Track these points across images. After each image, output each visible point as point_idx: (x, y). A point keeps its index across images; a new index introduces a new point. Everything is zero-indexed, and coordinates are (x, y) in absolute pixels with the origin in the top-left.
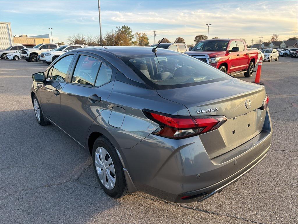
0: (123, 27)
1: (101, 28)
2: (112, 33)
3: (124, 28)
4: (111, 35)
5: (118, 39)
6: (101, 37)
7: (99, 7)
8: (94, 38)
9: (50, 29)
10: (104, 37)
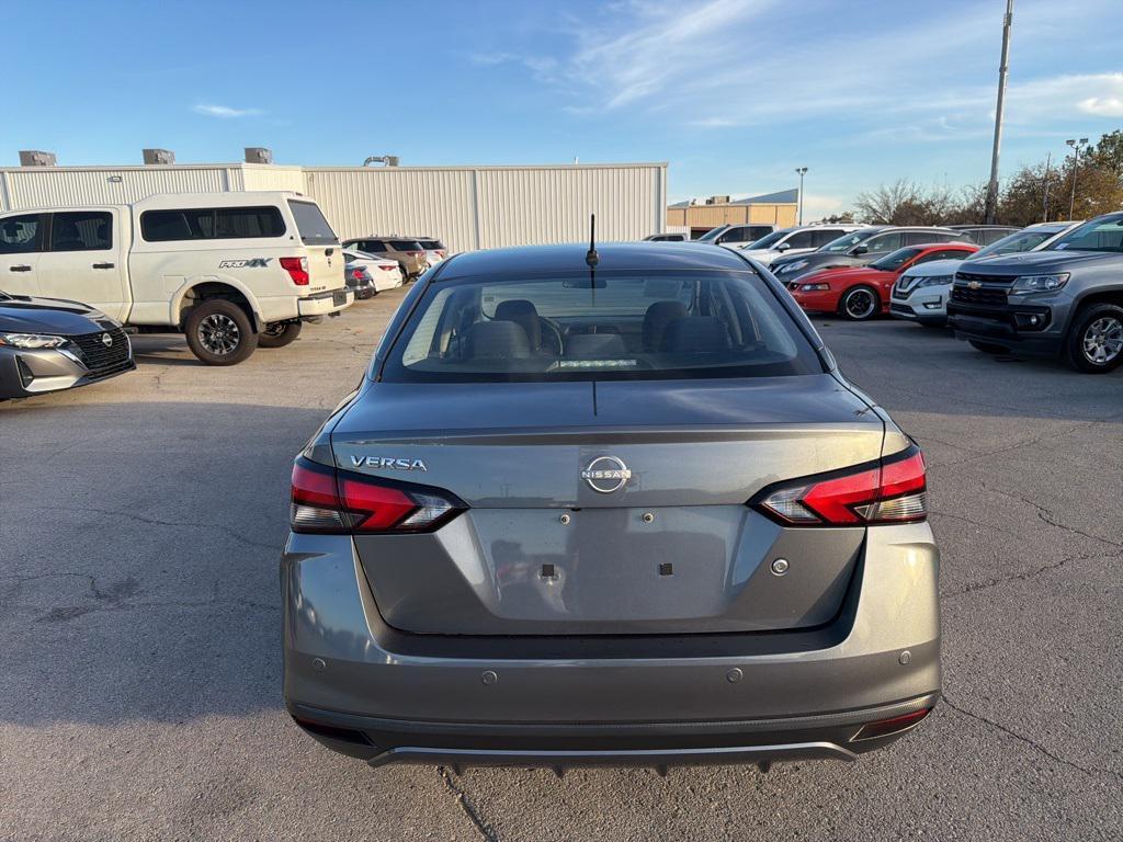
0: (1104, 141)
1: (999, 152)
2: (1044, 170)
3: (1113, 144)
4: (1037, 176)
5: (1071, 190)
6: (992, 189)
7: (1003, 69)
8: (961, 195)
9: (798, 170)
10: (1005, 186)
